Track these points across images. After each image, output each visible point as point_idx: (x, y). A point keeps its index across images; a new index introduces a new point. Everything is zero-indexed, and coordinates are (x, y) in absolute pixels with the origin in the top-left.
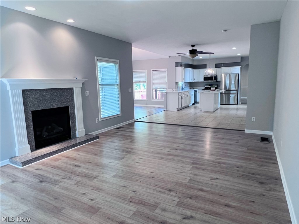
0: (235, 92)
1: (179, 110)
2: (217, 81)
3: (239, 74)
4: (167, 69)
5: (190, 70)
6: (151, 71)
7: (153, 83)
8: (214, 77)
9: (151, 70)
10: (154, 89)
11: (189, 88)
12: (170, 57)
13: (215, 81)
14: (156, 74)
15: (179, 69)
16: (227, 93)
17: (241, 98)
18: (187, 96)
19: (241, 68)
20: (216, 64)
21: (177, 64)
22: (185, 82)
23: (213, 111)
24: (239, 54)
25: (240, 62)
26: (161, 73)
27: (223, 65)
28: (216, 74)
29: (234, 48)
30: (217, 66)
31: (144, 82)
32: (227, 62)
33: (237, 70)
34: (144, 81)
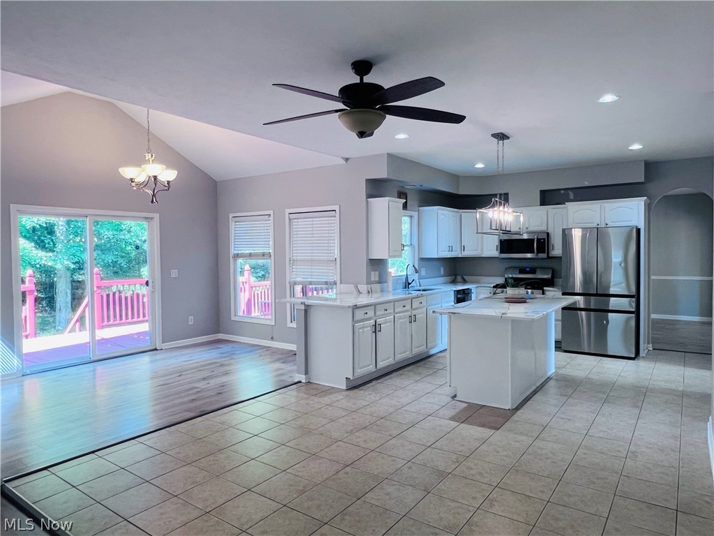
0: (624, 303)
1: (355, 385)
2: (549, 257)
3: (638, 231)
4: (336, 208)
5: (440, 211)
6: (287, 215)
7: (292, 262)
8: (538, 240)
9: (288, 211)
10: (299, 283)
11: (441, 280)
12: (347, 160)
13: (544, 255)
14: (301, 225)
15: (382, 205)
16: (592, 307)
17: (653, 316)
18: (412, 319)
19: (648, 208)
20: (543, 193)
21: (376, 188)
22: (422, 260)
23: (508, 406)
24: (636, 147)
25: (642, 180)
26: (320, 222)
27: (572, 196)
28: (543, 228)
29: (608, 98)
30: (548, 198)
31: (264, 255)
32: (587, 184)
33: (631, 211)
34: (266, 251)
